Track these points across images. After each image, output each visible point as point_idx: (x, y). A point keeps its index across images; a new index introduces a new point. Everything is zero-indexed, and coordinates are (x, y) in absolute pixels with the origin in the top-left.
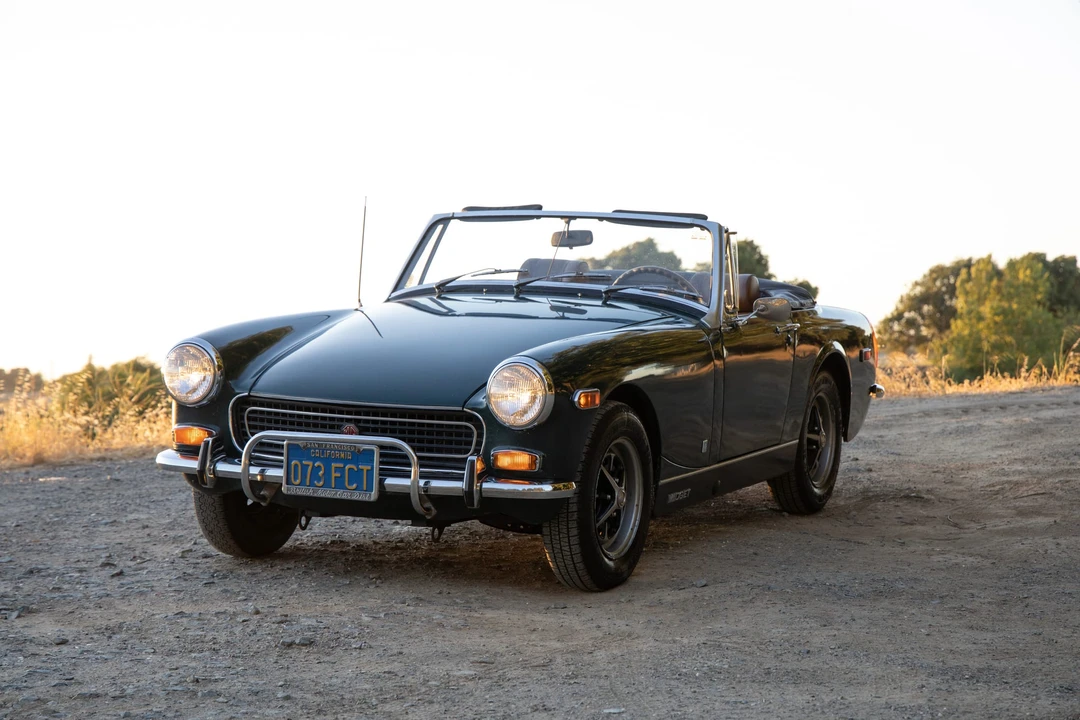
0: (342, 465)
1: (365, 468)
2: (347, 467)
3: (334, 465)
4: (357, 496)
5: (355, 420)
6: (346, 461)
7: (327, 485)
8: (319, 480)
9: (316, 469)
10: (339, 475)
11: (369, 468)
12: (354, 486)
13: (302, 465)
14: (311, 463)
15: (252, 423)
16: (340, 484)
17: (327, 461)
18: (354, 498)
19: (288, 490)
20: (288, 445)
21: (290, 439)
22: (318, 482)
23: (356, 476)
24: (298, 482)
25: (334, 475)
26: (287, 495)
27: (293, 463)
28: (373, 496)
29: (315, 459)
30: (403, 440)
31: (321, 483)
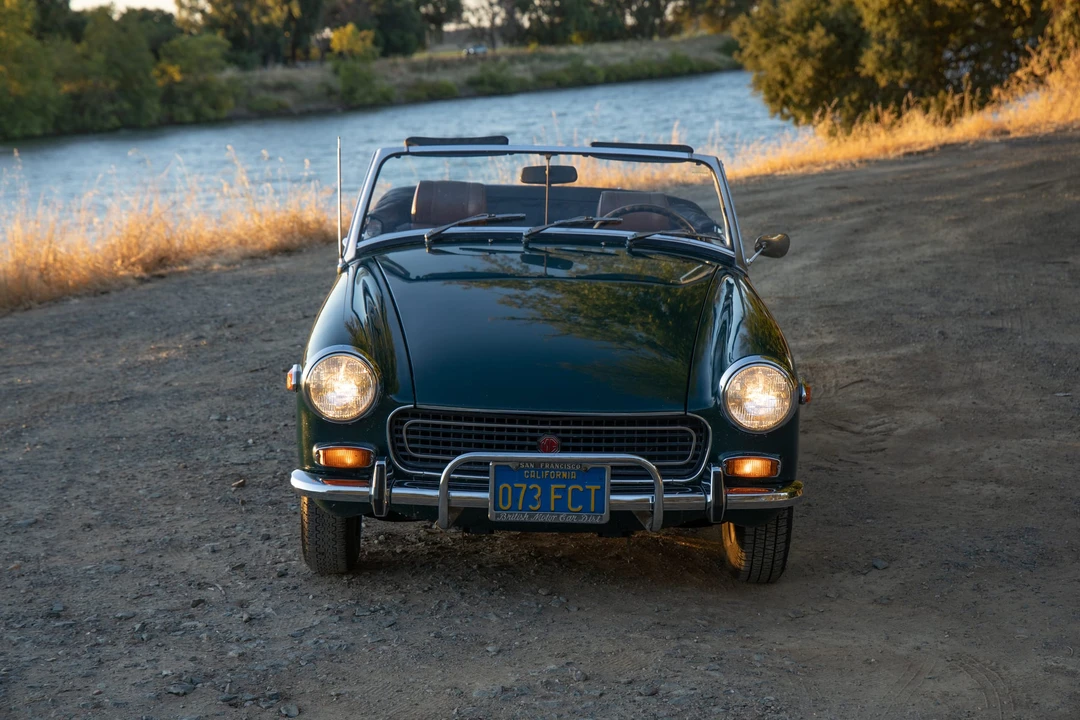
0: (564, 486)
1: (593, 488)
2: (570, 489)
3: (553, 487)
4: (585, 519)
5: (552, 430)
6: (568, 482)
7: (545, 508)
8: (534, 503)
9: (530, 493)
10: (560, 497)
11: (599, 487)
12: (580, 507)
13: (513, 488)
14: (524, 486)
15: (411, 437)
16: (561, 506)
17: (546, 484)
18: (581, 521)
19: (498, 516)
20: (496, 467)
21: (494, 460)
22: (534, 505)
23: (581, 498)
24: (508, 506)
25: (553, 497)
26: (497, 523)
27: (501, 487)
28: (605, 517)
29: (529, 481)
30: (643, 456)
31: (538, 507)
